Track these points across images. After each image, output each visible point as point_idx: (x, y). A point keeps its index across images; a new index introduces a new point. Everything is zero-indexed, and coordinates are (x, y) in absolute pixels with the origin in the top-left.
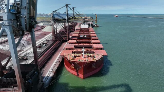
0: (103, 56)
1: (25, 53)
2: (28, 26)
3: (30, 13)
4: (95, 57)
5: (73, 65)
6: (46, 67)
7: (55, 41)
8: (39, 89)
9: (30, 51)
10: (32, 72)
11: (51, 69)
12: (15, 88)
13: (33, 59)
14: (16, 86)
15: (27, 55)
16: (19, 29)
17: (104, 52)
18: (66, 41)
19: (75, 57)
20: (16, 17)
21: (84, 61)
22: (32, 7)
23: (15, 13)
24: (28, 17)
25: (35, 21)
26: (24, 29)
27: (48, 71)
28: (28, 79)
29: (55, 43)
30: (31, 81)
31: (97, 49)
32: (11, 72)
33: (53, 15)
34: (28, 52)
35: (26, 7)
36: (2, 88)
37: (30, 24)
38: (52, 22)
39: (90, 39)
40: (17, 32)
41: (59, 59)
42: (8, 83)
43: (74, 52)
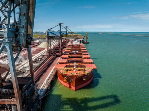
0: (93, 69)
1: (23, 67)
2: (25, 43)
3: (27, 31)
4: (85, 71)
5: (65, 78)
6: (41, 80)
7: (49, 56)
8: (34, 100)
9: (26, 65)
10: (28, 84)
11: (45, 82)
12: (13, 99)
13: (29, 72)
14: (14, 97)
15: (24, 69)
16: (17, 45)
17: (94, 66)
18: (59, 56)
19: (67, 70)
20: (15, 35)
21: (75, 74)
22: (29, 26)
23: (14, 31)
24: (26, 35)
25: (31, 38)
26: (21, 46)
27: (43, 84)
28: (25, 91)
29: (49, 58)
30: (27, 92)
31: (87, 63)
32: (9, 84)
33: (48, 33)
34: (25, 66)
35: (24, 26)
36: (2, 98)
37: (27, 41)
38: (47, 39)
39: (81, 54)
40: (15, 48)
41: (52, 72)
42: (7, 94)
43: (67, 66)
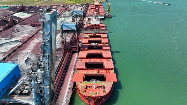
4: (105, 88)
11: (65, 100)
18: (76, 51)
19: (87, 87)
27: (62, 103)
41: (71, 83)
